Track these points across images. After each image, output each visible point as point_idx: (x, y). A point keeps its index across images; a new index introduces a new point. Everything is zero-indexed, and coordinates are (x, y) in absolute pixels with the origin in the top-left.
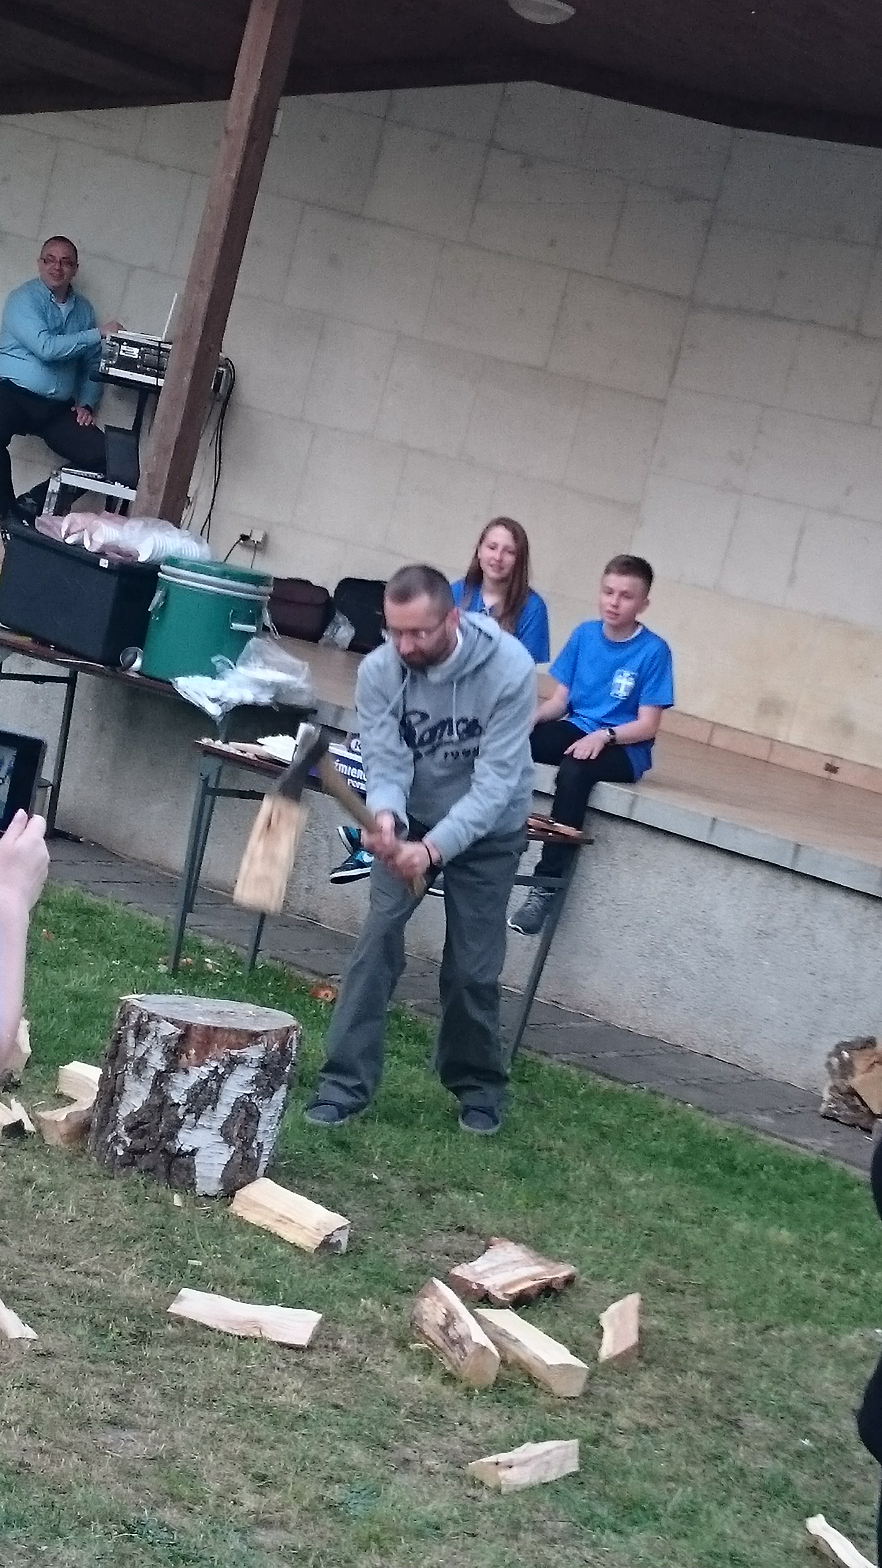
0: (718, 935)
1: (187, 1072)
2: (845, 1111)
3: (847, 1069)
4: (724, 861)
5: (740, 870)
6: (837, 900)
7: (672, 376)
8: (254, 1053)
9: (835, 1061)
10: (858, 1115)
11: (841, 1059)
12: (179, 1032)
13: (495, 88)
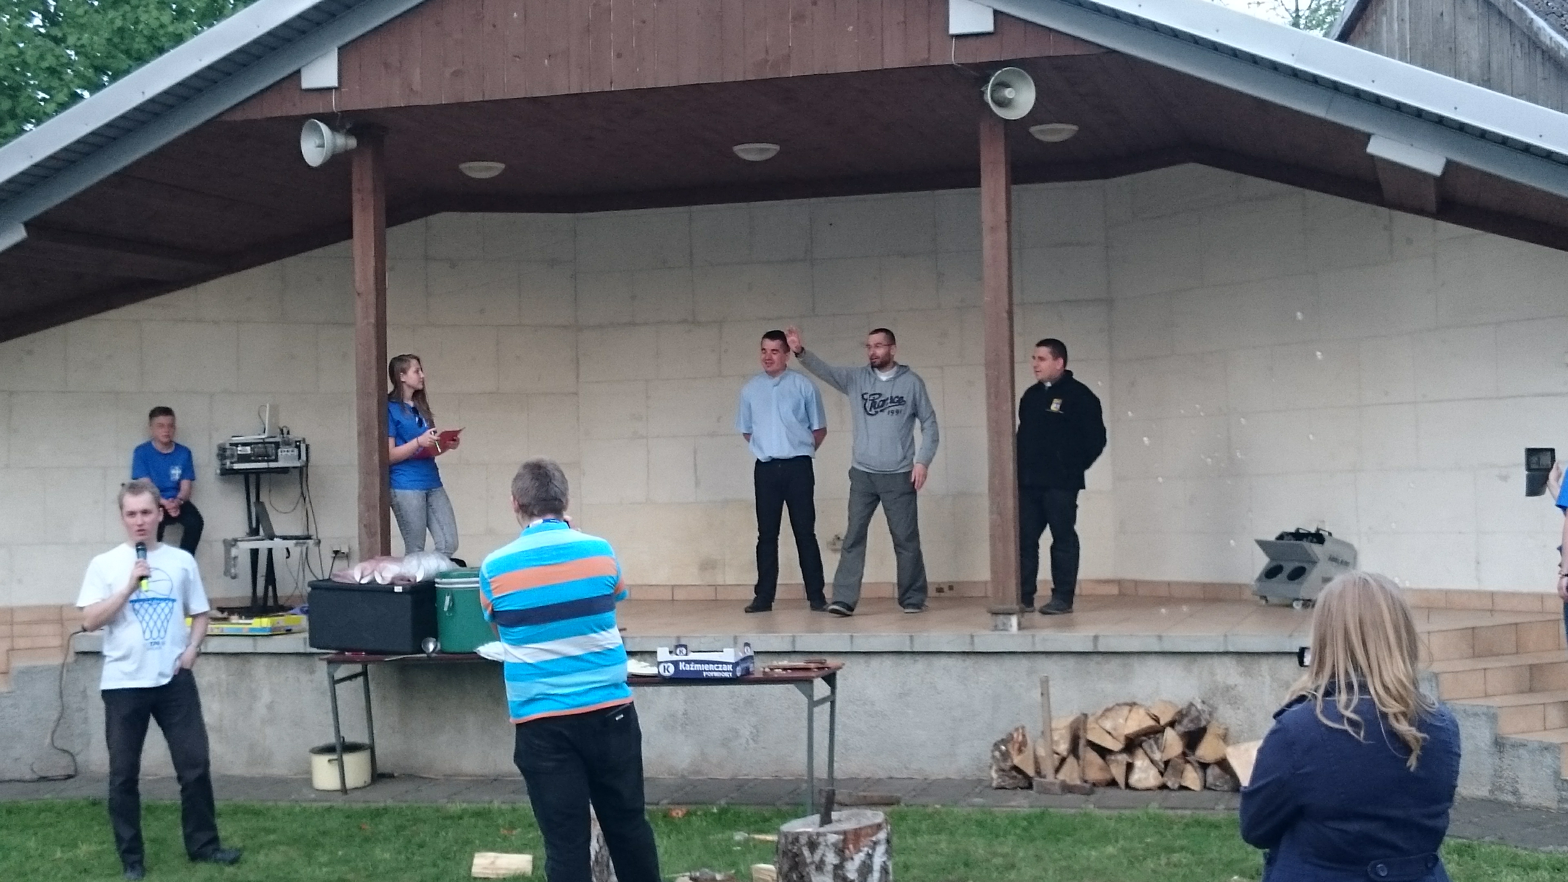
0: (873, 704)
1: (852, 859)
2: (1008, 782)
3: (1006, 755)
4: (861, 660)
5: (875, 662)
6: (944, 661)
7: (578, 377)
8: (882, 835)
9: (997, 754)
10: (1016, 781)
11: (1000, 751)
12: (842, 837)
13: (418, 224)
